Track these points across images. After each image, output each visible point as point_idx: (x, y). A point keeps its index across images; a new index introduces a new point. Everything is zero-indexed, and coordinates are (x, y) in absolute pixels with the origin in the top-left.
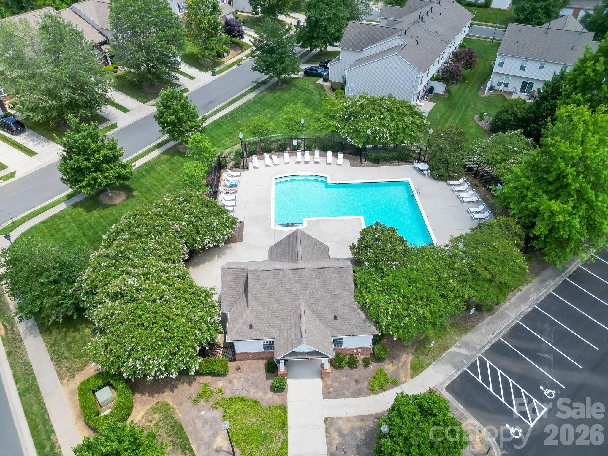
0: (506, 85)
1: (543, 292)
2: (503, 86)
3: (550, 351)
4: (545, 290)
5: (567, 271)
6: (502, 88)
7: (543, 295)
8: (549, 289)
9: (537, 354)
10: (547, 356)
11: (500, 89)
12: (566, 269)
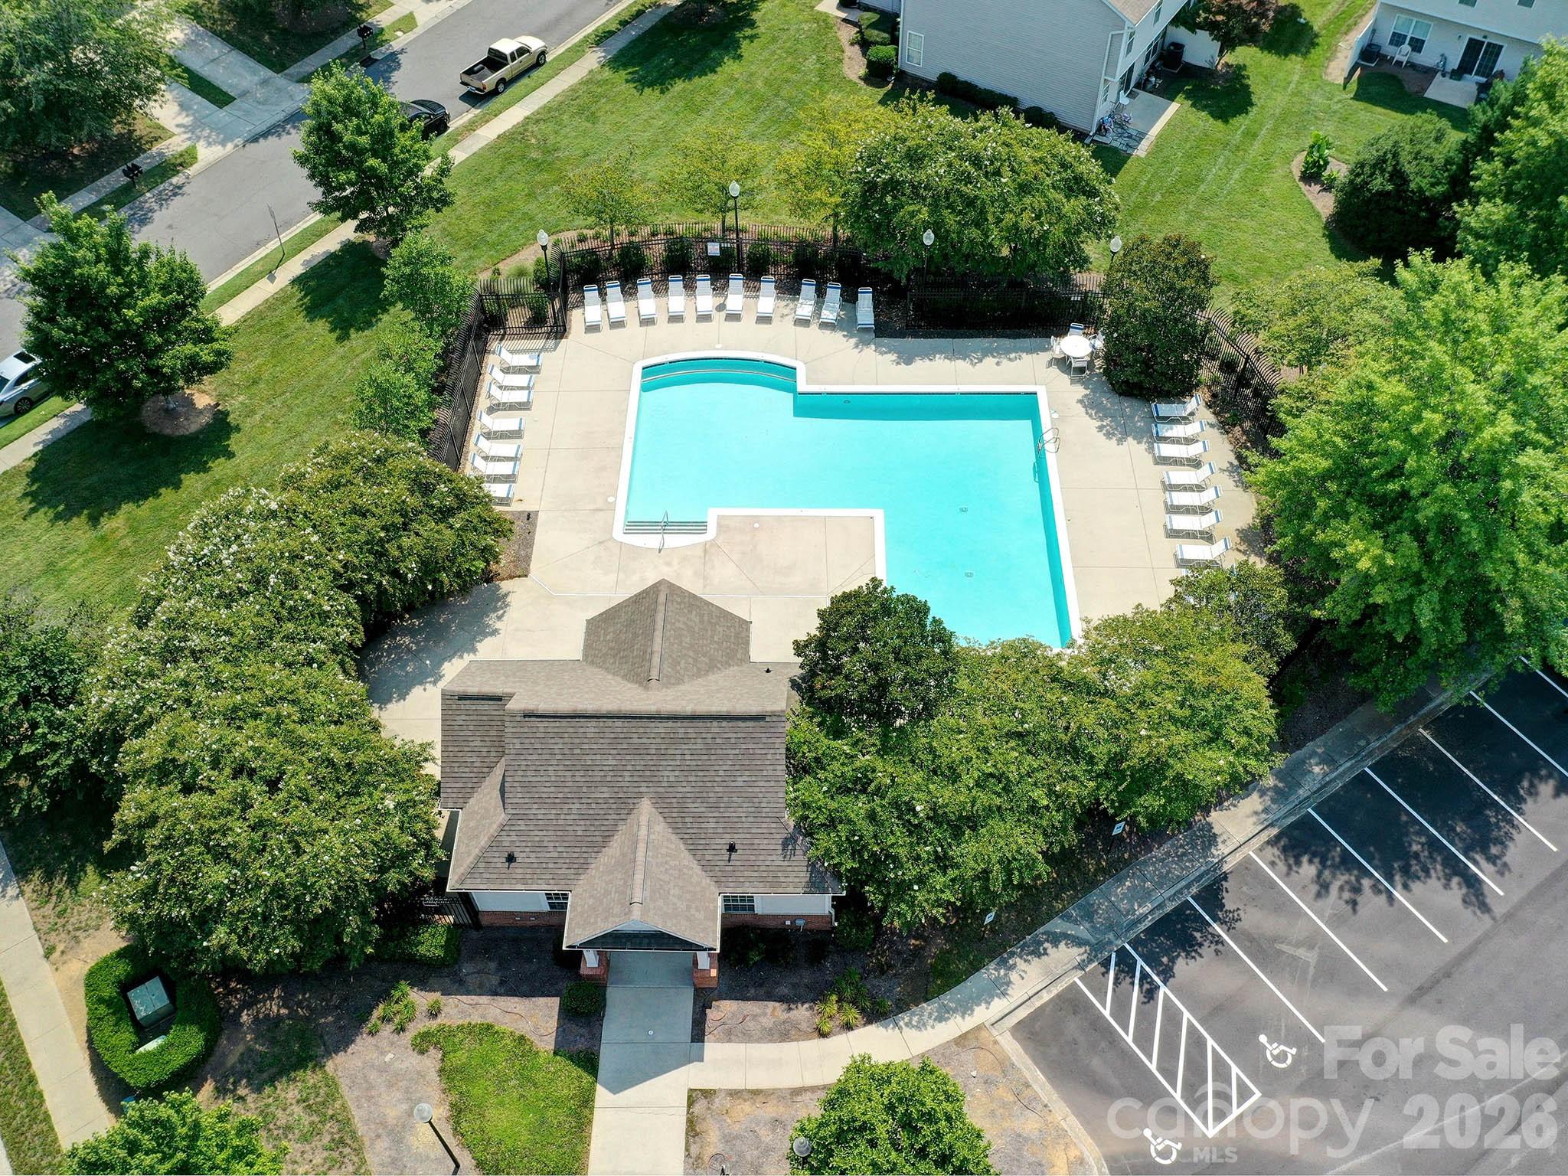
0: (1417, 45)
1: (1341, 769)
2: (1406, 48)
3: (1314, 939)
4: (1348, 764)
5: (1431, 706)
6: (1402, 54)
7: (1341, 775)
8: (1362, 760)
9: (1278, 946)
10: (1301, 952)
11: (1398, 57)
12: (1430, 700)
